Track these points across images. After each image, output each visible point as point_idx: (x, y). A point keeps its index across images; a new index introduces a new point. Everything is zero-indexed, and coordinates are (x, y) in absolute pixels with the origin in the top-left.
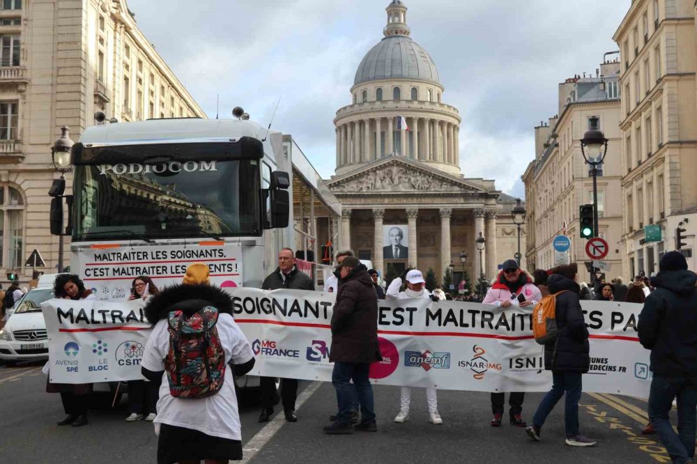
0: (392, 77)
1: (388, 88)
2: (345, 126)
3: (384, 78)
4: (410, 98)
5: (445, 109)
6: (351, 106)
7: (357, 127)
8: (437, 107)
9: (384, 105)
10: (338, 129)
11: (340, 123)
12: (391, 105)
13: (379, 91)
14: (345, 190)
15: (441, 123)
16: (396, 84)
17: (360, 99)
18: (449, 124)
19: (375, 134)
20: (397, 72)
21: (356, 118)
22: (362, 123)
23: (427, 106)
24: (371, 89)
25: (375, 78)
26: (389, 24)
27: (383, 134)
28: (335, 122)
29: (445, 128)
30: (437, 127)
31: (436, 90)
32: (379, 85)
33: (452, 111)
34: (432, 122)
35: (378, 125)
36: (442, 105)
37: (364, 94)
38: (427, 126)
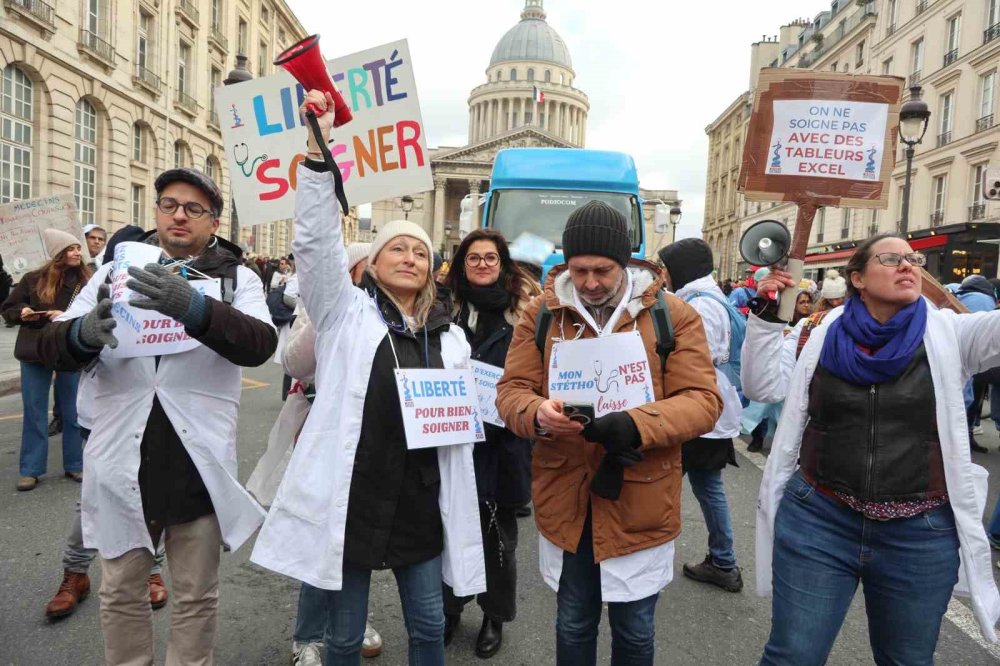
0: (527, 59)
1: (522, 69)
2: (479, 105)
3: (519, 59)
4: (543, 79)
5: (576, 93)
6: (485, 85)
7: (490, 106)
8: (569, 91)
9: (518, 85)
10: (472, 109)
11: (474, 102)
12: (525, 85)
13: (514, 72)
14: (475, 159)
15: (572, 107)
16: (530, 65)
17: (494, 79)
18: (579, 110)
19: (507, 114)
20: (532, 53)
21: (490, 97)
22: (495, 102)
23: (559, 89)
24: (506, 70)
25: (510, 58)
26: (526, 7)
27: (515, 115)
28: (469, 102)
29: (575, 113)
30: (567, 110)
31: (568, 75)
32: (513, 66)
33: (582, 96)
34: (563, 105)
35: (511, 104)
36: (573, 89)
37: (499, 74)
38: (558, 109)
